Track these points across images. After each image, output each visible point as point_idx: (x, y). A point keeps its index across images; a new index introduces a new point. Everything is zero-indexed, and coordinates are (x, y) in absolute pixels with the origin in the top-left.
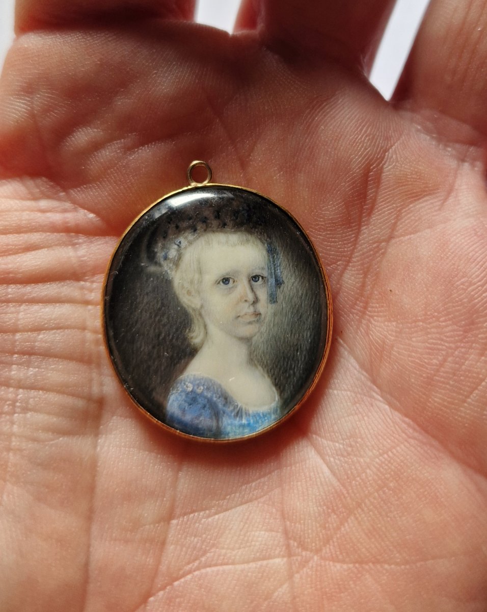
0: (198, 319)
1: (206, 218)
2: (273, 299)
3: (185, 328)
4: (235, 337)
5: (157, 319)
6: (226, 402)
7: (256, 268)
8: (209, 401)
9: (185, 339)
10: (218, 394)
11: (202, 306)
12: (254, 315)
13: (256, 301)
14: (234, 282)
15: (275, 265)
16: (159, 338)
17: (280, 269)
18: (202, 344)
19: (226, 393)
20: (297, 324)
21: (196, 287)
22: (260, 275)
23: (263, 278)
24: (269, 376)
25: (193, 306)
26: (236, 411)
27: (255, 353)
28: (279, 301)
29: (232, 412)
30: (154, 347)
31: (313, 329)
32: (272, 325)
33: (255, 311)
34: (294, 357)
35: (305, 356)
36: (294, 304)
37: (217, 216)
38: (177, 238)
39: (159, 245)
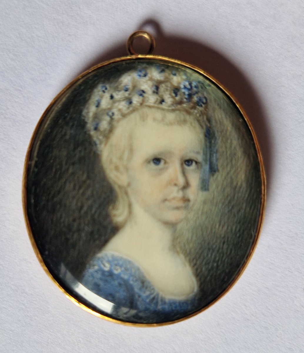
0: (123, 197)
1: (143, 92)
2: (204, 186)
3: (109, 204)
4: (160, 220)
5: (81, 191)
6: (143, 286)
7: (190, 152)
8: (126, 282)
9: (108, 216)
10: (135, 277)
11: (129, 185)
12: (182, 201)
13: (186, 186)
14: (165, 163)
15: (211, 151)
16: (80, 211)
17: (216, 156)
18: (125, 223)
19: (144, 277)
20: (226, 217)
21: (125, 163)
22: (193, 160)
23: (196, 163)
25: (120, 183)
26: (152, 296)
28: (211, 190)
29: (147, 297)
30: (74, 220)
31: (243, 224)
32: (200, 213)
33: (184, 197)
34: (219, 249)
35: (231, 250)
36: (226, 195)
37: (155, 91)
38: (110, 109)
39: (91, 115)
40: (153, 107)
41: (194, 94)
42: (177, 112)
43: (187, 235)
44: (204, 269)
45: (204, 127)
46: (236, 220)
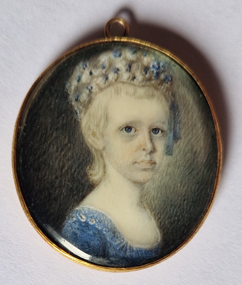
0: (98, 159)
1: (118, 70)
2: (169, 151)
3: (86, 165)
5: (63, 153)
7: (157, 122)
8: (100, 232)
9: (85, 174)
10: (108, 228)
12: (150, 163)
13: (153, 151)
14: (135, 131)
15: (175, 122)
16: (62, 170)
17: (179, 126)
18: (100, 181)
20: (187, 177)
21: (101, 130)
22: (160, 129)
23: (162, 131)
24: (155, 219)
26: (122, 245)
27: (146, 197)
28: (174, 155)
29: (118, 245)
30: (56, 178)
31: (201, 185)
32: (165, 174)
33: (151, 160)
34: (180, 205)
35: (191, 207)
36: (187, 159)
37: (129, 69)
38: (89, 84)
39: (73, 88)
40: (126, 83)
41: (162, 73)
42: (147, 88)
43: (153, 193)
44: (166, 222)
45: (170, 101)
46: (195, 181)
